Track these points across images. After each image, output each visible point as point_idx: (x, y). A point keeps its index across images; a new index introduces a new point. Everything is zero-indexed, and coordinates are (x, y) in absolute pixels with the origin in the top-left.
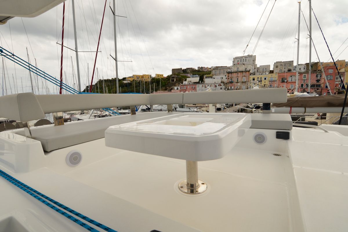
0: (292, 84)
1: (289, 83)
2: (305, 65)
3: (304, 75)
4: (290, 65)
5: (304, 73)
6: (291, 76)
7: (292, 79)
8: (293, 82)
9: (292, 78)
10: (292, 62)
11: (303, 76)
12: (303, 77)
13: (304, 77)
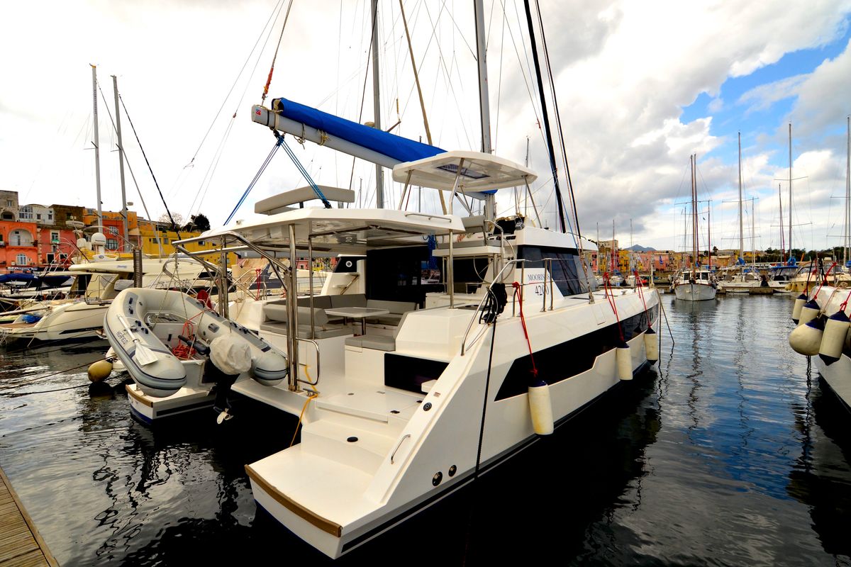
0: (22, 252)
1: (13, 248)
2: (52, 209)
3: (52, 231)
4: (8, 201)
5: (53, 227)
6: (17, 233)
7: (19, 240)
8: (23, 249)
9: (19, 237)
10: (14, 194)
11: (51, 235)
12: (51, 238)
13: (53, 237)
